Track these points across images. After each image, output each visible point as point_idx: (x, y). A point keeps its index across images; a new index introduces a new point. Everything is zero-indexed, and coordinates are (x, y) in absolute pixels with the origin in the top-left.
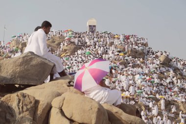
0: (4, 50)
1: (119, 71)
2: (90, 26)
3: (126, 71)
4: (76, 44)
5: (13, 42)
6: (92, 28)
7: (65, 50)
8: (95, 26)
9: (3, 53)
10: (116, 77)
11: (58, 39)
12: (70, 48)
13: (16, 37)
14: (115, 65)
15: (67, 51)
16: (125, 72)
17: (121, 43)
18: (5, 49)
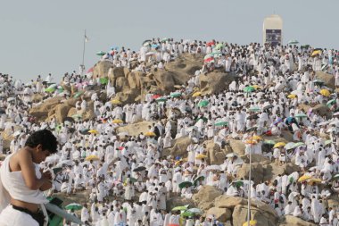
0: (78, 84)
1: (310, 128)
2: (268, 31)
3: (325, 127)
4: (227, 69)
5: (99, 67)
6: (273, 37)
7: (204, 84)
8: (278, 32)
9: (76, 90)
10: (301, 140)
11: (193, 60)
12: (214, 78)
13: (105, 56)
14: (302, 114)
15: (207, 86)
16: (322, 130)
17: (327, 68)
18: (81, 82)
